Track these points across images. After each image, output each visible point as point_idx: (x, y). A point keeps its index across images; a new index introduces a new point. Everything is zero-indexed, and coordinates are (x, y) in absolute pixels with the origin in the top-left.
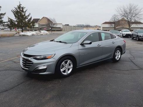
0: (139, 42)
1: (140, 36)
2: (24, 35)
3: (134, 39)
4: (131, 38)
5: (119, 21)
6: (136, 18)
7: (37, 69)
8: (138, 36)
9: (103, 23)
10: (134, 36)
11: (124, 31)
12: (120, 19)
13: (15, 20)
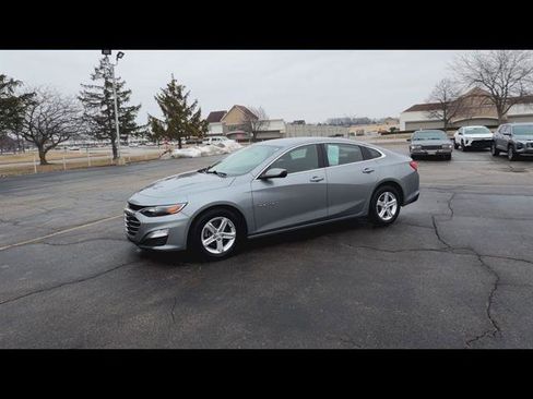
0: (515, 165)
1: (521, 146)
2: (181, 157)
3: (501, 153)
4: (490, 154)
5: (461, 100)
6: (524, 85)
7: (148, 236)
8: (510, 144)
9: (407, 111)
10: (499, 146)
11: (467, 132)
12: (465, 92)
13: (163, 119)
